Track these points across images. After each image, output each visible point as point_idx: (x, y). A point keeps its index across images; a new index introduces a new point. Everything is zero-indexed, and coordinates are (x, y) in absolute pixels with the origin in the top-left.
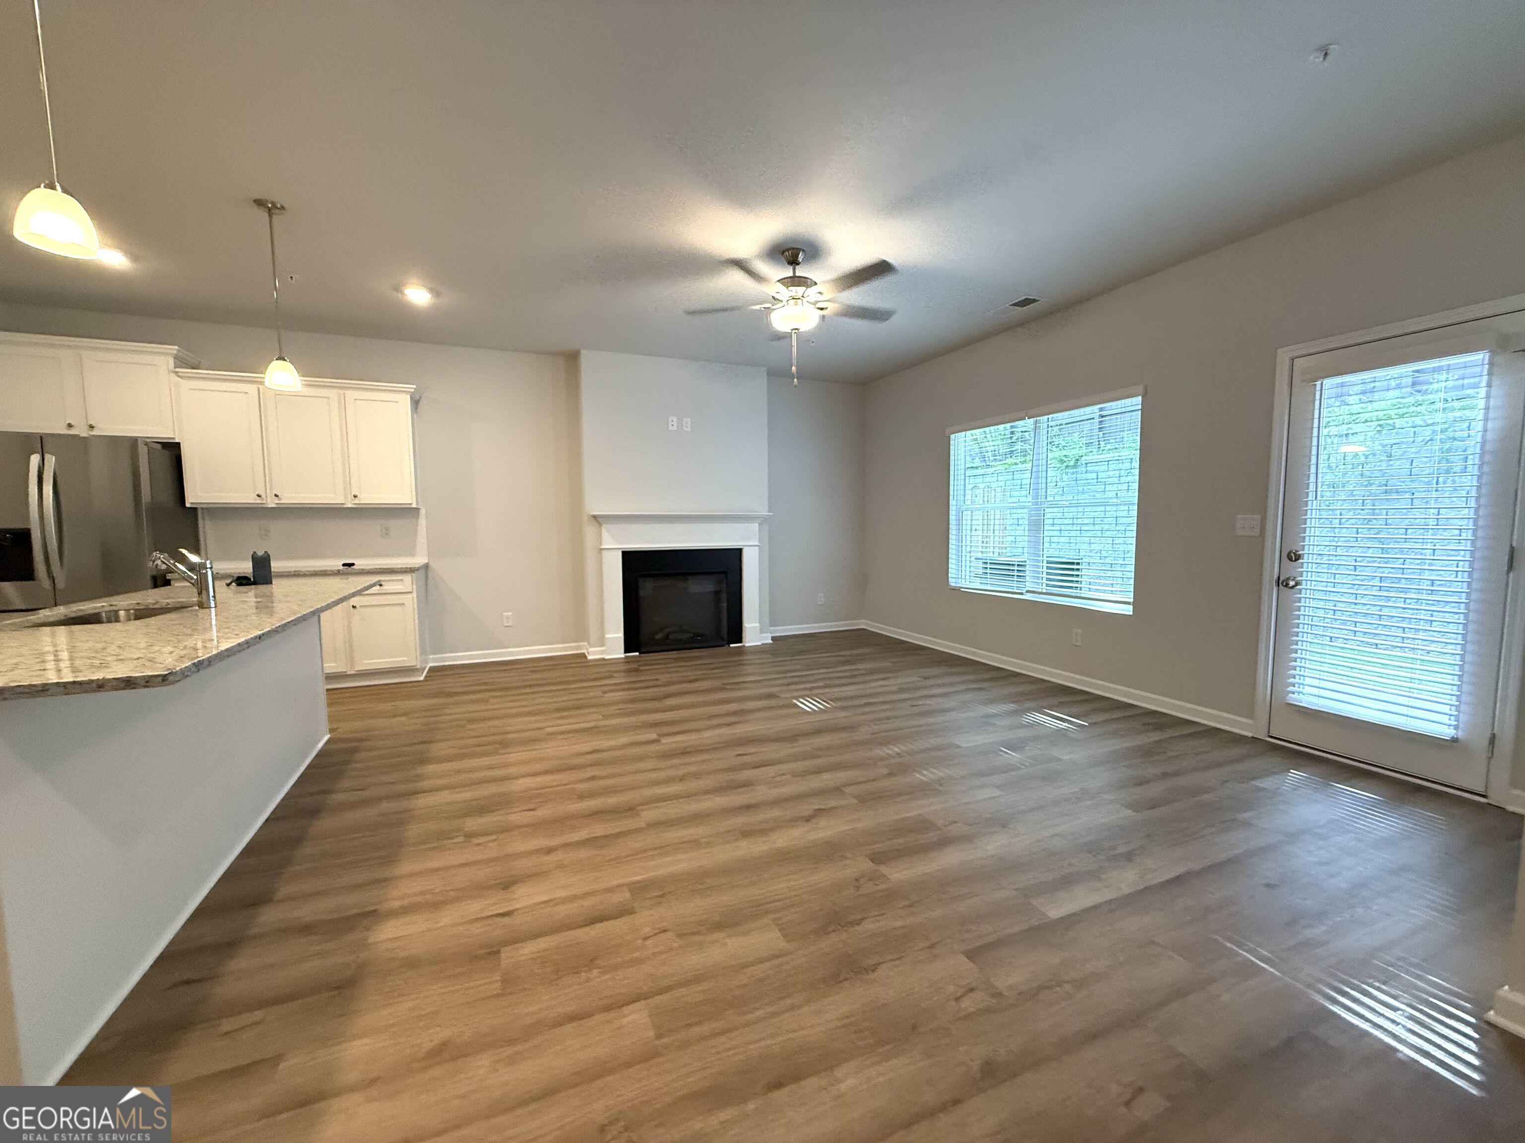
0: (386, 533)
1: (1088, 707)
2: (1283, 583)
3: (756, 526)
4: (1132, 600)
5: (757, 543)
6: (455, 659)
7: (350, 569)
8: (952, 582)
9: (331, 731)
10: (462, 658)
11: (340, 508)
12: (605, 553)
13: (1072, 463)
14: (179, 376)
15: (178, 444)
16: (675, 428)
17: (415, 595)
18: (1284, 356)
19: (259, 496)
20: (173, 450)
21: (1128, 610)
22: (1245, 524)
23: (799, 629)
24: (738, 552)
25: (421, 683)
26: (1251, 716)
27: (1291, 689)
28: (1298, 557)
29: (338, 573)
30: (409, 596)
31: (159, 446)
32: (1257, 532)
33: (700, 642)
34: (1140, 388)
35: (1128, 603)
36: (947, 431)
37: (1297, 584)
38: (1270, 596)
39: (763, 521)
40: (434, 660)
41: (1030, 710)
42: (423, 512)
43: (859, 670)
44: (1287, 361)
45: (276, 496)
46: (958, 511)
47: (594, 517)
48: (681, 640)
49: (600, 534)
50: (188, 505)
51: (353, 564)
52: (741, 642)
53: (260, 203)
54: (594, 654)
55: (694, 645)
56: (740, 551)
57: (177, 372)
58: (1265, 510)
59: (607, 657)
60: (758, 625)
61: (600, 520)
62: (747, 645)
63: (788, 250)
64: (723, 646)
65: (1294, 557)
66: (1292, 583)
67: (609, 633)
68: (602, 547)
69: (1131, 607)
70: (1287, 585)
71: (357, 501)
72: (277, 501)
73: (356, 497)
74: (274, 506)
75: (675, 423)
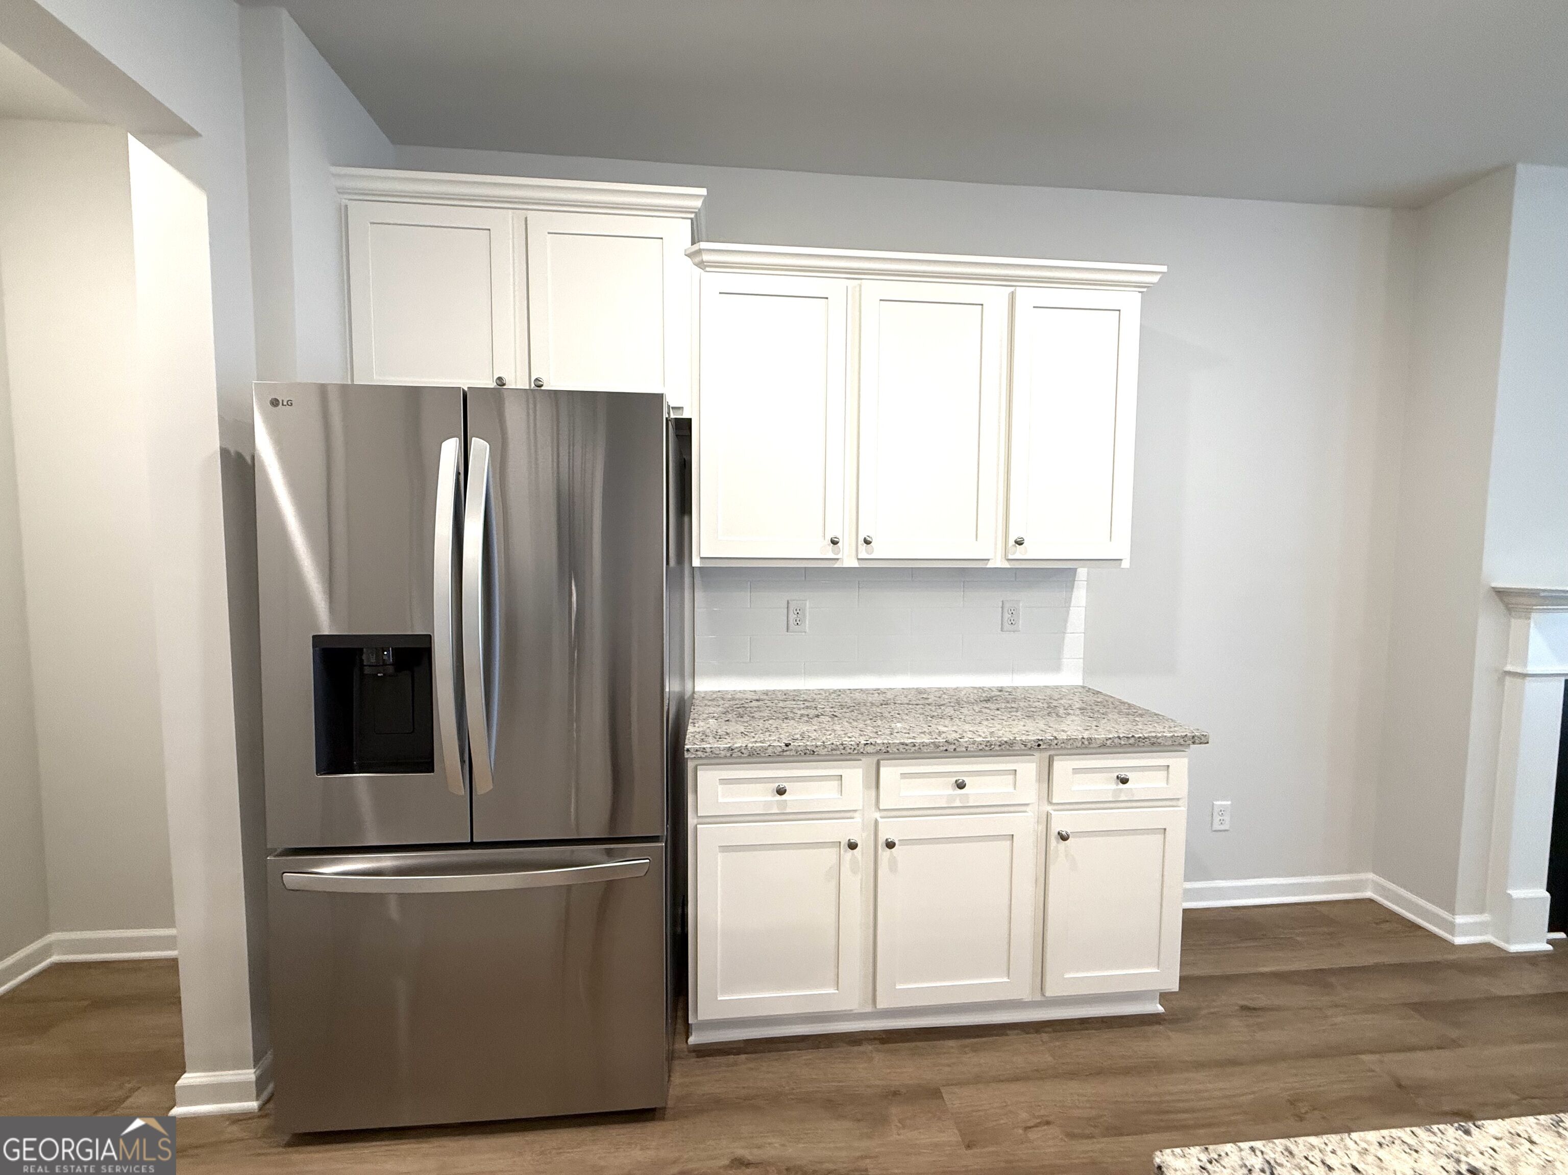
14: (703, 262)
19: (834, 542)
47: (1504, 593)
57: (701, 253)
59: (1506, 946)
71: (1019, 553)
72: (863, 555)
73: (1019, 543)
74: (855, 564)
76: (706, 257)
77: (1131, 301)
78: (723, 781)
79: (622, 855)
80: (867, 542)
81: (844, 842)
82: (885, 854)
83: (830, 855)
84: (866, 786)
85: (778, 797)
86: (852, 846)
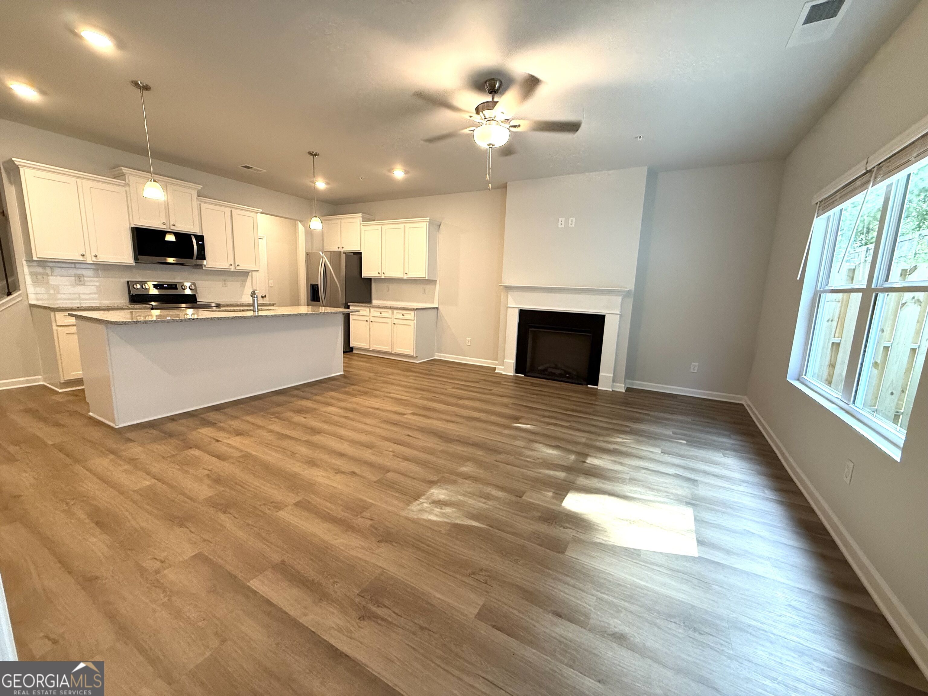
3: (619, 298)
5: (618, 312)
6: (445, 357)
9: (344, 371)
10: (448, 357)
12: (509, 309)
14: (362, 225)
15: (361, 253)
16: (563, 226)
17: (415, 321)
20: (358, 255)
24: (601, 318)
25: (417, 364)
30: (413, 322)
31: (352, 254)
33: (568, 378)
39: (628, 295)
40: (438, 356)
42: (438, 282)
45: (383, 273)
47: (505, 286)
48: (554, 373)
49: (507, 298)
50: (363, 277)
52: (597, 385)
53: (311, 154)
54: (500, 370)
55: (562, 379)
56: (605, 316)
59: (504, 373)
60: (612, 376)
61: (507, 289)
62: (599, 388)
63: (486, 82)
64: (582, 384)
67: (507, 359)
68: (508, 306)
75: (563, 223)
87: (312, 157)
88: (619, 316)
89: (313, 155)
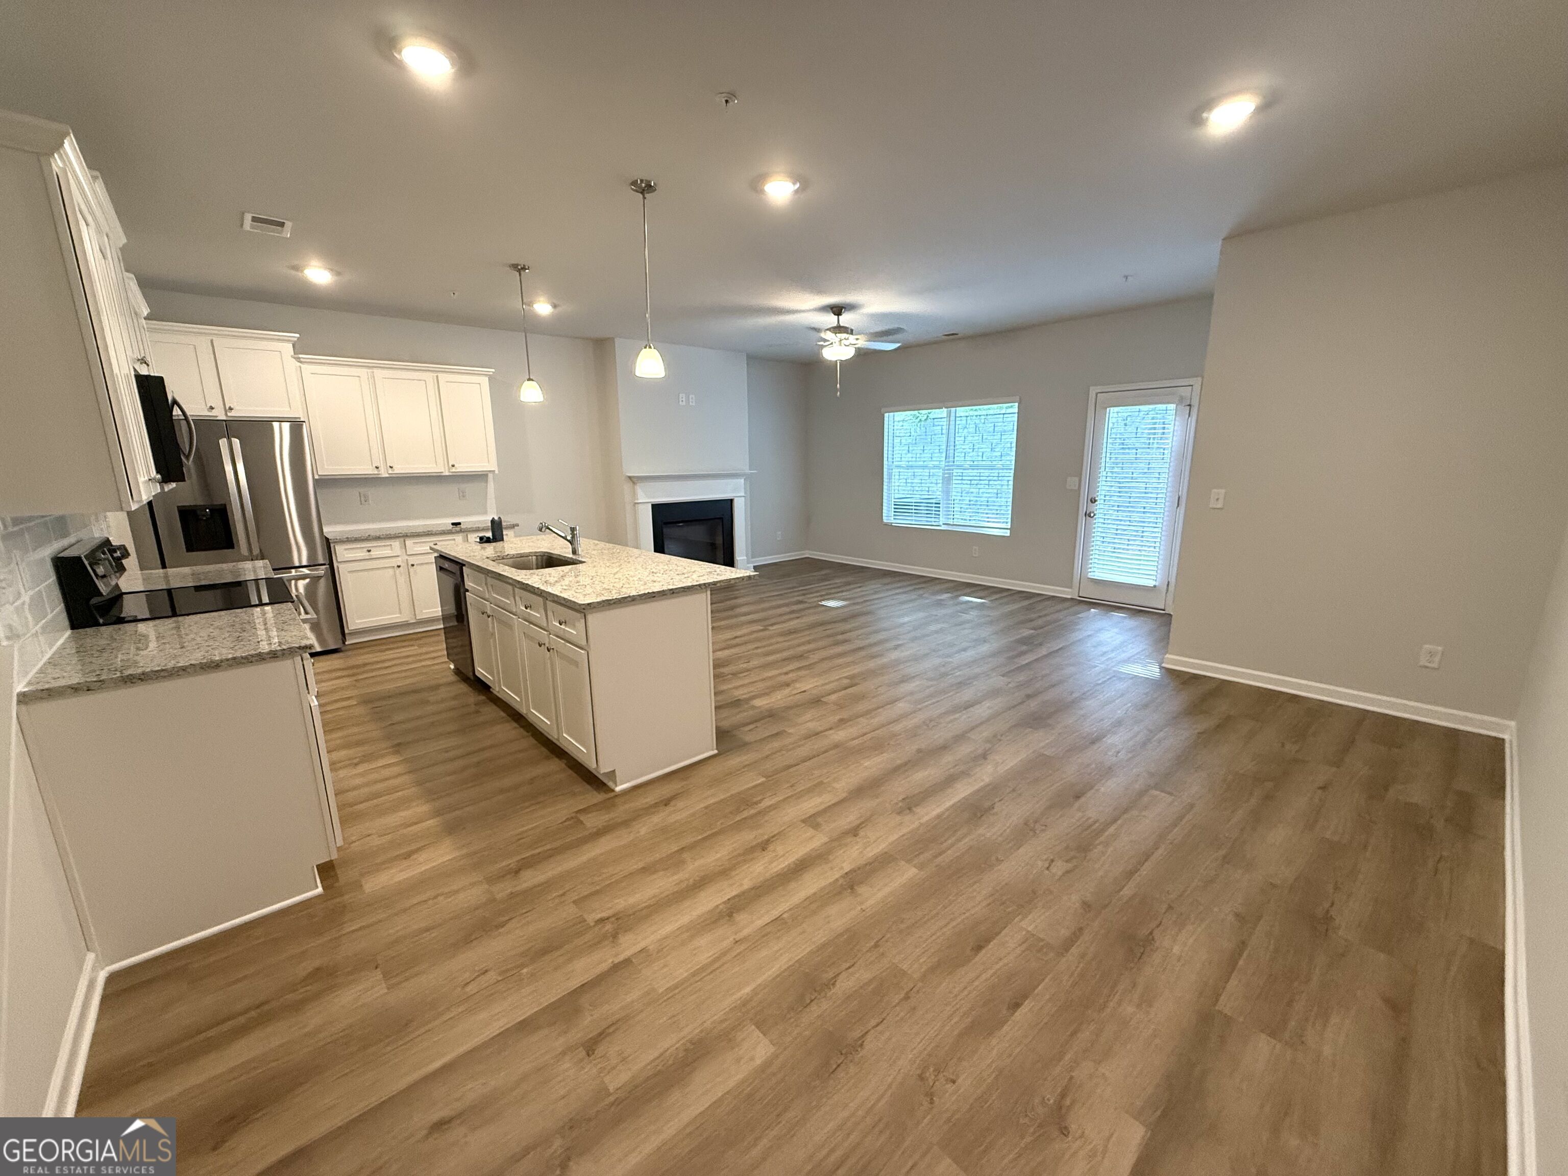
0: (463, 496)
1: (986, 592)
2: (1088, 515)
3: (742, 481)
4: (1009, 527)
5: (743, 494)
7: (458, 528)
8: (885, 521)
11: (440, 476)
12: (640, 506)
13: (923, 419)
14: (301, 362)
16: (684, 403)
18: (1093, 391)
19: (377, 468)
21: (1008, 533)
22: (1072, 482)
23: (766, 560)
26: (1071, 587)
27: (1090, 570)
28: (1095, 501)
29: (449, 532)
32: (1077, 488)
34: (1018, 398)
35: (1007, 529)
36: (883, 410)
37: (1094, 515)
38: (1082, 520)
39: (747, 477)
41: (960, 596)
43: (836, 583)
44: (1094, 396)
46: (888, 469)
47: (630, 478)
49: (634, 489)
51: (459, 524)
53: (515, 267)
56: (732, 501)
57: (299, 358)
58: (1081, 474)
60: (745, 558)
61: (635, 480)
63: (835, 307)
65: (1093, 501)
66: (1092, 515)
68: (636, 501)
69: (1009, 531)
70: (1090, 516)
71: (454, 470)
72: (390, 472)
73: (453, 466)
74: (387, 476)
75: (684, 399)
76: (302, 360)
77: (485, 381)
78: (346, 549)
79: (317, 570)
80: (391, 467)
81: (396, 566)
82: (411, 570)
83: (391, 571)
84: (401, 548)
85: (368, 553)
86: (399, 567)
87: (518, 273)
88: (743, 499)
89: (520, 269)
